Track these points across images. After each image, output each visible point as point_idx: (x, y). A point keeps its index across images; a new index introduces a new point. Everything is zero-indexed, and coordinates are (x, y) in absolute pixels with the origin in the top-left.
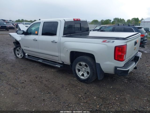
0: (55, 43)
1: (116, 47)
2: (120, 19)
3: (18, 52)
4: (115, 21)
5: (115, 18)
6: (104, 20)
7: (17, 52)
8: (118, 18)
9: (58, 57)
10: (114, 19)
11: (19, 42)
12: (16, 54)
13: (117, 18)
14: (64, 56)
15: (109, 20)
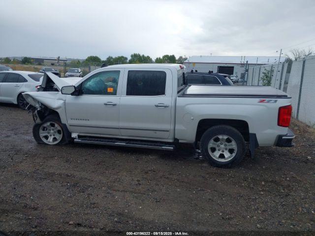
0: (163, 107)
1: (280, 109)
2: (143, 56)
3: (44, 133)
4: (134, 59)
5: (133, 54)
6: (114, 57)
7: (42, 134)
8: (139, 55)
9: (168, 131)
10: (132, 56)
11: (57, 111)
12: (41, 137)
13: (137, 53)
14: (183, 128)
15: (123, 57)
